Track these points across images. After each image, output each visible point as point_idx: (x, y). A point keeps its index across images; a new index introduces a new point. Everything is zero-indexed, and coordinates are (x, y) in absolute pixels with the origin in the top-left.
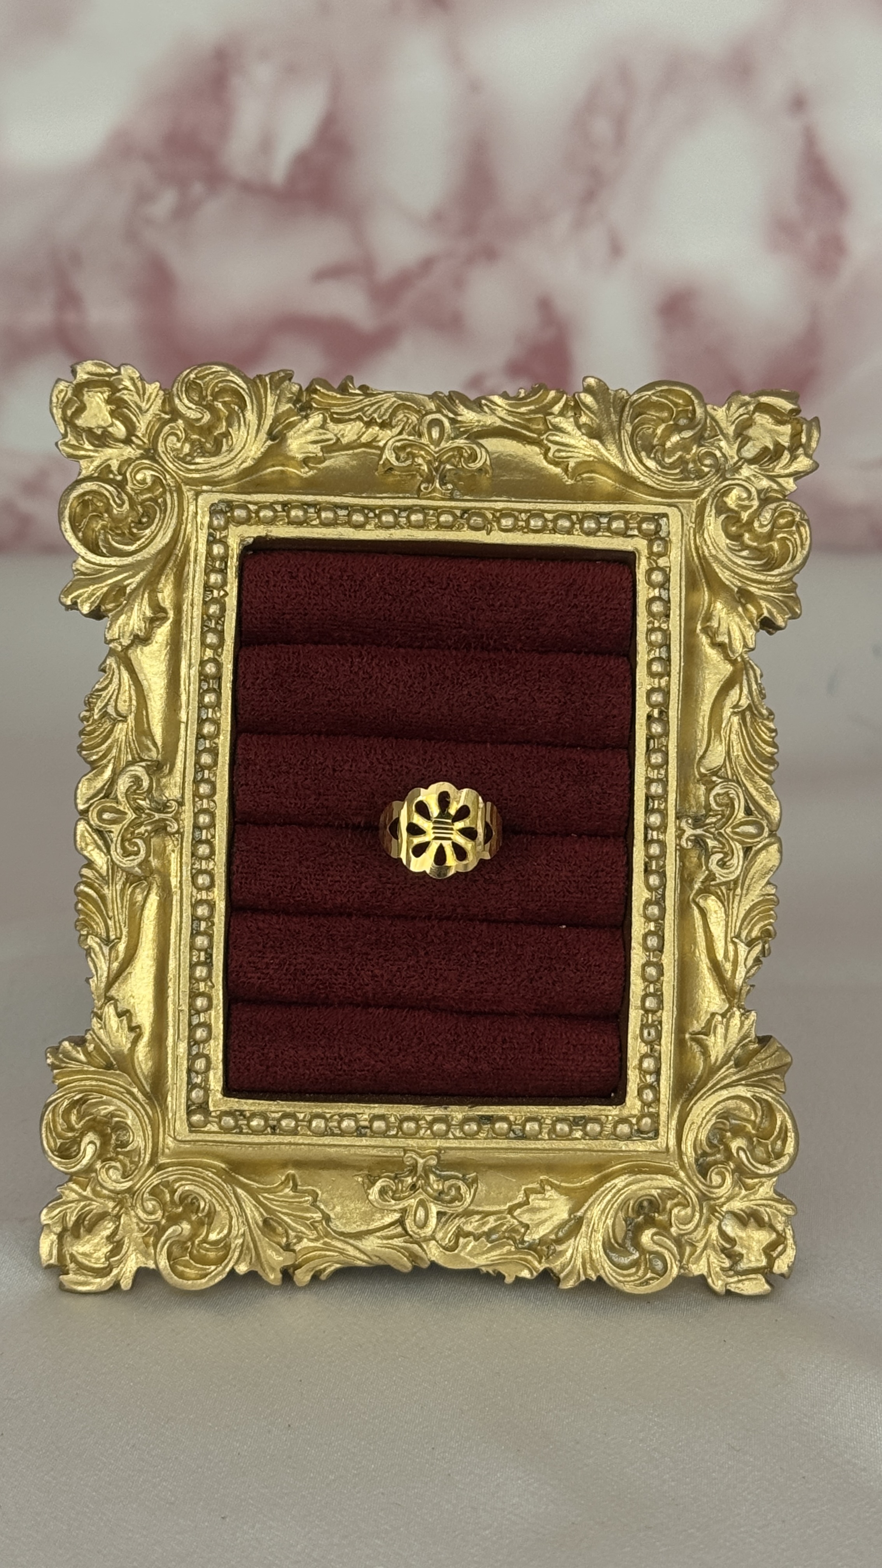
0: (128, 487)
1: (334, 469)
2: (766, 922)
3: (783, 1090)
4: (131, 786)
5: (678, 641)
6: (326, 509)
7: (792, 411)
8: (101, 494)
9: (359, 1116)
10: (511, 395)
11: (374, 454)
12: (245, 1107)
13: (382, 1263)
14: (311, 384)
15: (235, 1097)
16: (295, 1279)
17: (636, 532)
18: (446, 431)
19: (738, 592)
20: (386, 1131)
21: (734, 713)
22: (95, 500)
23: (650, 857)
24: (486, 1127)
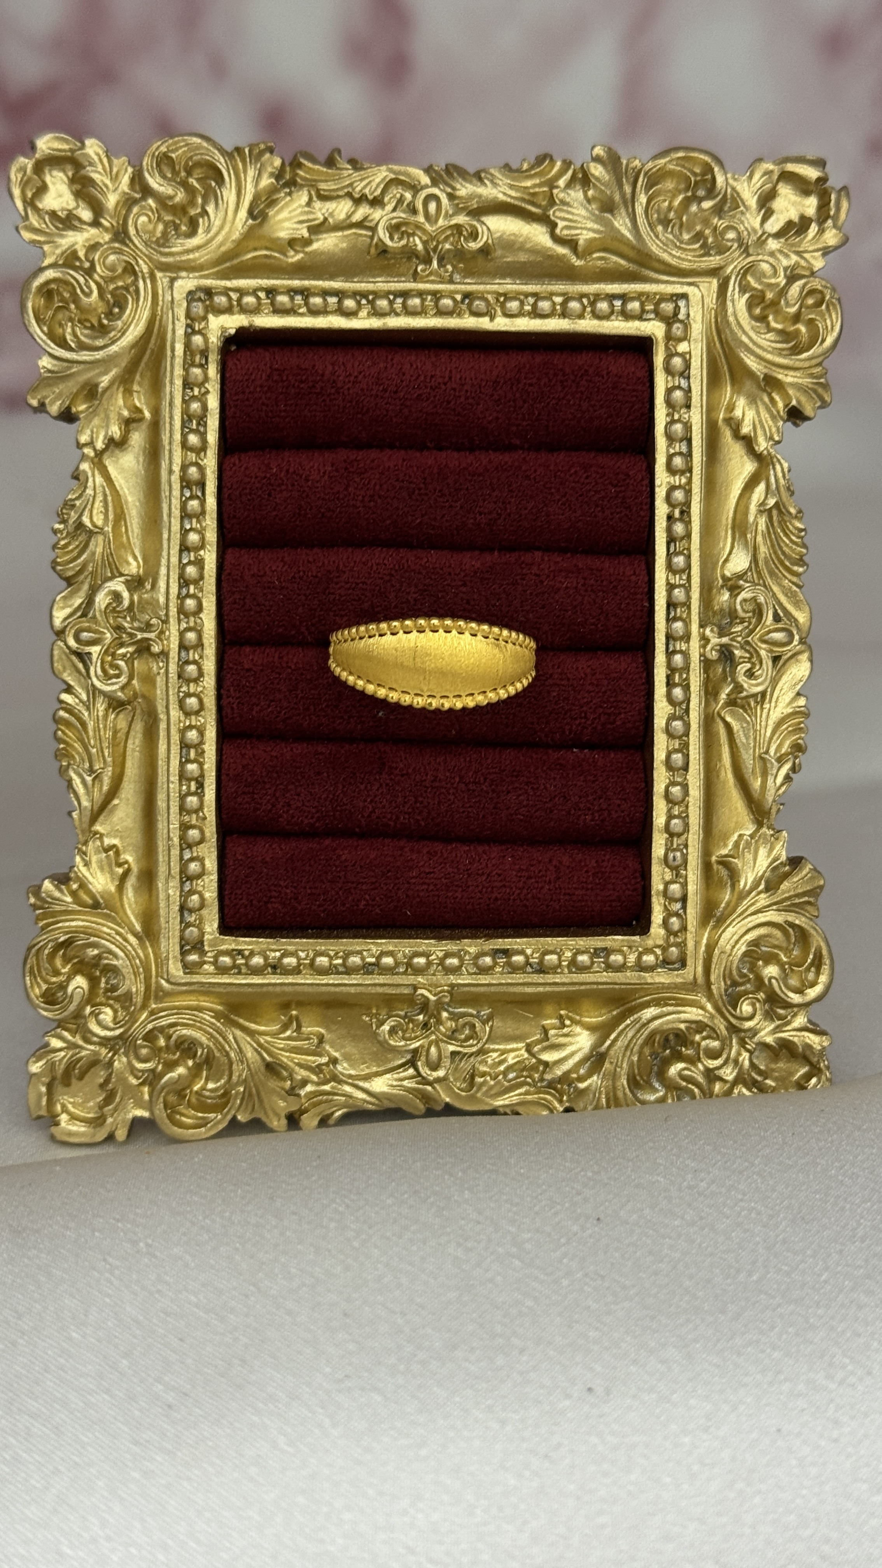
0: (96, 277)
1: (322, 253)
2: (797, 736)
3: (816, 914)
4: (109, 604)
5: (700, 436)
6: (315, 295)
7: (819, 180)
8: (66, 283)
9: (365, 953)
10: (514, 167)
11: (366, 236)
12: (246, 947)
13: (393, 1106)
14: (295, 157)
15: (232, 935)
16: (301, 1124)
17: (652, 316)
18: (443, 207)
19: (764, 379)
20: (395, 968)
21: (761, 511)
22: (61, 290)
23: (672, 670)
24: (502, 961)
